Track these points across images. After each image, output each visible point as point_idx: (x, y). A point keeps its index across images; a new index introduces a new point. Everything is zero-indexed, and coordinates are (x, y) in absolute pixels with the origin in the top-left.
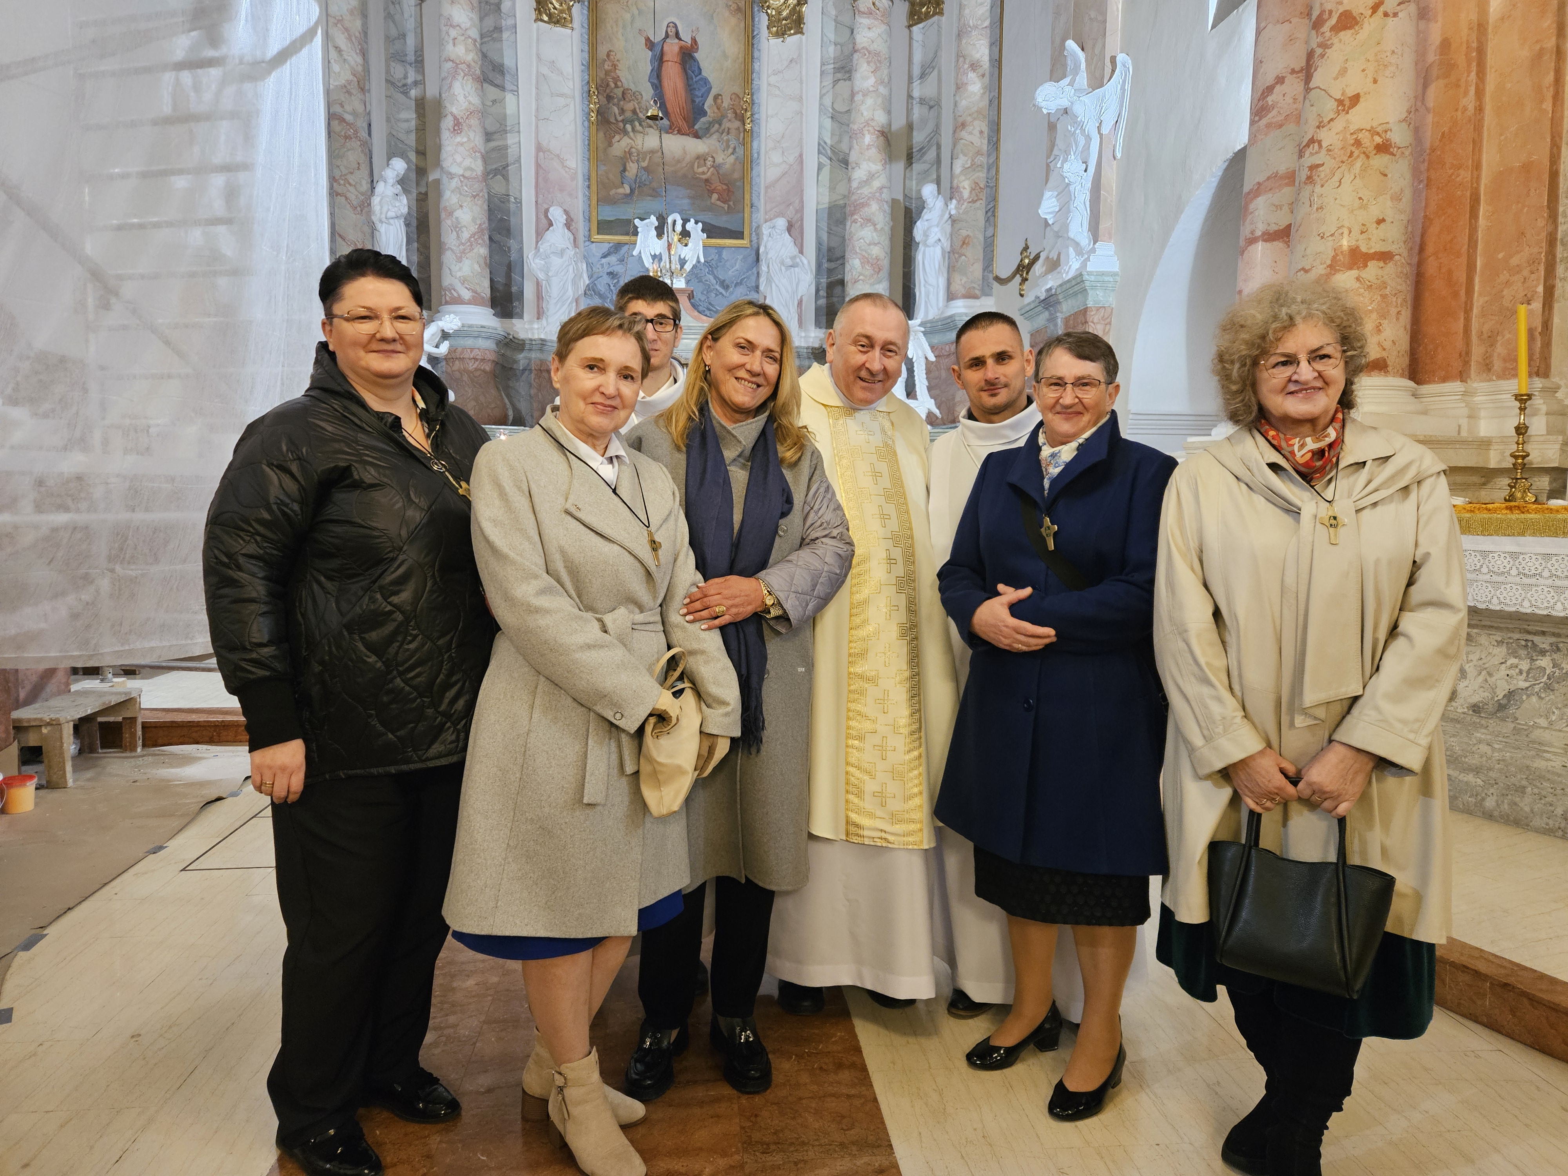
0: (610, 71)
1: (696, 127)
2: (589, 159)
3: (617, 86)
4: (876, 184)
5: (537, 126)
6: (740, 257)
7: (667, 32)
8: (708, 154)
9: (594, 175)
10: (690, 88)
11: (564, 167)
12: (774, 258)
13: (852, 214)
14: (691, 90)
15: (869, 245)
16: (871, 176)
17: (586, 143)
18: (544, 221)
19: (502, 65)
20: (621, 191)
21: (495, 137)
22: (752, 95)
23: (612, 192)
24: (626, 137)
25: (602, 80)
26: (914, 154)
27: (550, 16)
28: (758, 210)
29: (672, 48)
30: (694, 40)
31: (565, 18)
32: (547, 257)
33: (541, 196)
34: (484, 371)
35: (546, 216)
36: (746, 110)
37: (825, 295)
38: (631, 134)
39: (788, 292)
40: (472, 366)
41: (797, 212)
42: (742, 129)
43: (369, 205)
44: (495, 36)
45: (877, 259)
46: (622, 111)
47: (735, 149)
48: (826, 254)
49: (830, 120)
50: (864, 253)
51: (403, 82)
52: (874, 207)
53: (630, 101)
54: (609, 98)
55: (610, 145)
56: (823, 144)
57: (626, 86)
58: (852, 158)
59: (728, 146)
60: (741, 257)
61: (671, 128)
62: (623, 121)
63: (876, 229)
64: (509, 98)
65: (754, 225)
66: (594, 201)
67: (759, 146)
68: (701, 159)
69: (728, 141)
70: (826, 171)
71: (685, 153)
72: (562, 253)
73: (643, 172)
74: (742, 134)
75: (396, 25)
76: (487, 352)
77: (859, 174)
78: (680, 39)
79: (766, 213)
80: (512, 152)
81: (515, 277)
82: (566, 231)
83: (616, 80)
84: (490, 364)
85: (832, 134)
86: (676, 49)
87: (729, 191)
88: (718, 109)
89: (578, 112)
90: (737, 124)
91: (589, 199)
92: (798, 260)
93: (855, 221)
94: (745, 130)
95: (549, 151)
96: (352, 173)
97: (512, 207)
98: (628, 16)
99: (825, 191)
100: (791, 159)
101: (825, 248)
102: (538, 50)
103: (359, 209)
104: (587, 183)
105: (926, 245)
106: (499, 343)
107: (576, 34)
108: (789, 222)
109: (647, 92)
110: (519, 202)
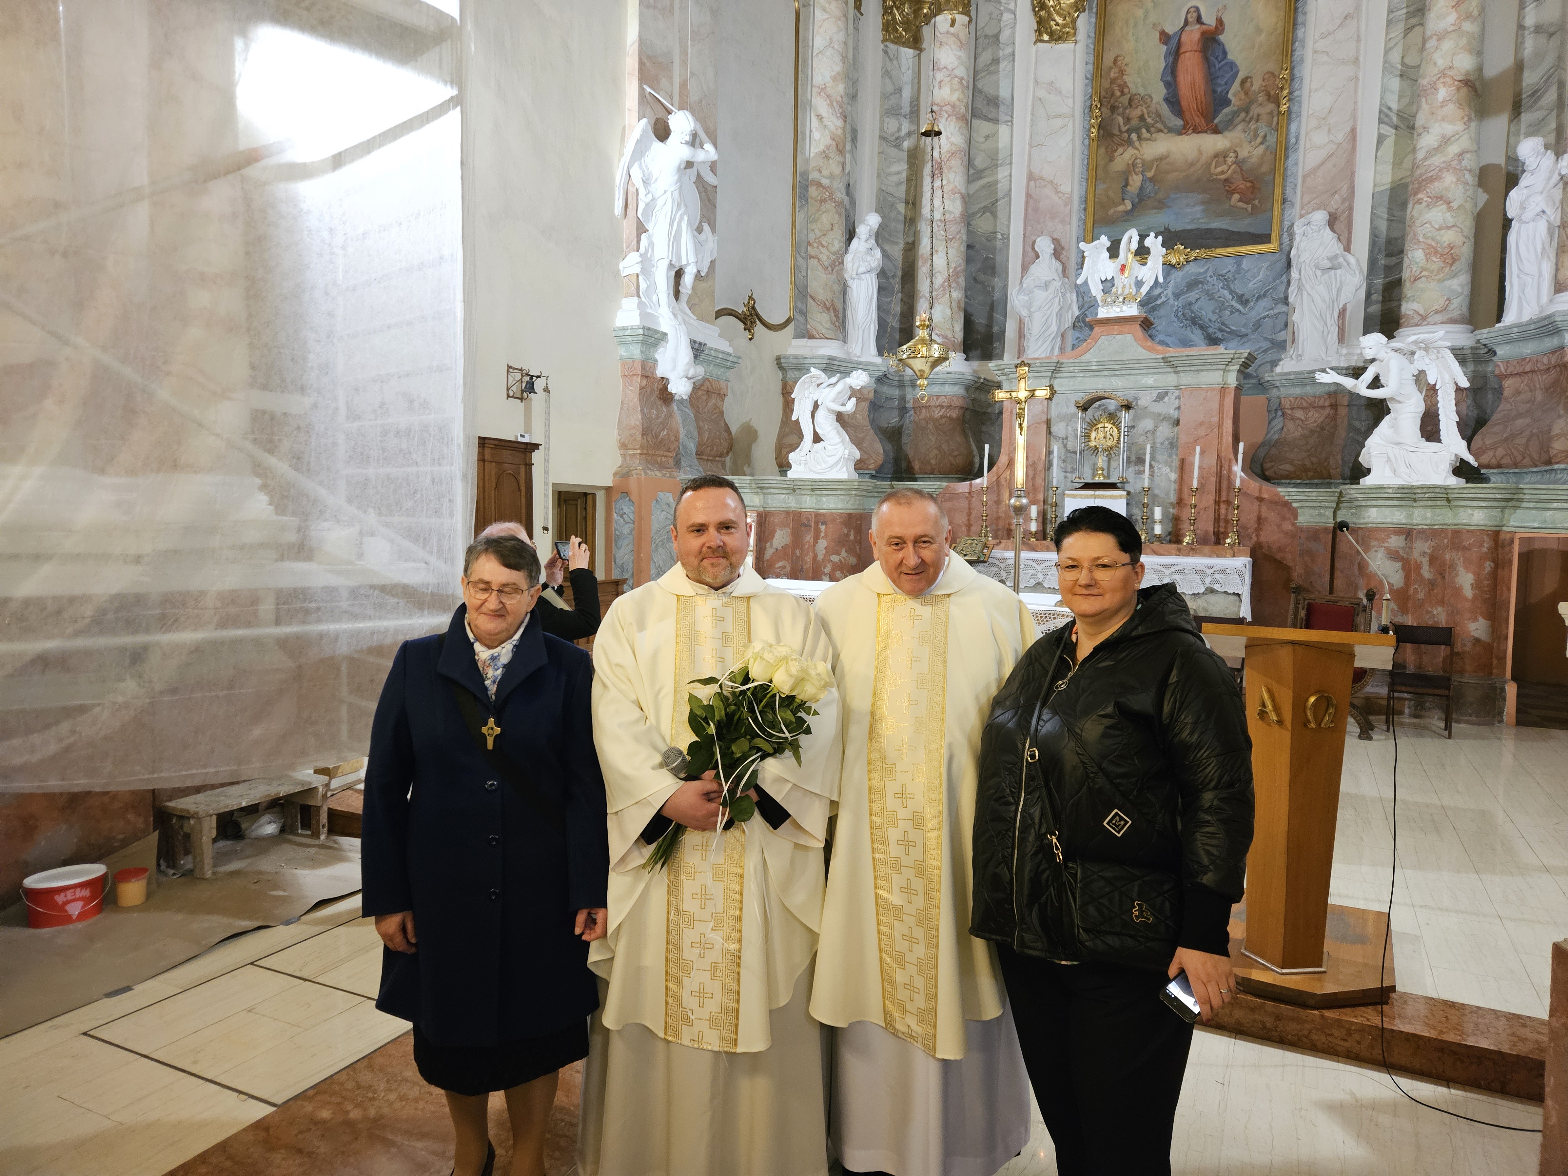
0: (1116, 79)
1: (1215, 121)
2: (1087, 179)
3: (1123, 93)
4: (1453, 149)
5: (1030, 154)
6: (1266, 265)
7: (1186, 19)
8: (1229, 150)
9: (1091, 196)
10: (1211, 77)
11: (1057, 192)
12: (1307, 261)
13: (1416, 194)
14: (1212, 80)
15: (1439, 229)
16: (1446, 141)
17: (1086, 162)
18: (1031, 254)
19: (997, 98)
20: (1121, 208)
21: (986, 173)
22: (1292, 69)
23: (1111, 211)
24: (1130, 148)
25: (1106, 91)
26: (1523, 102)
27: (1051, 34)
28: (1293, 205)
29: (1193, 35)
30: (1220, 22)
31: (1068, 33)
32: (1031, 292)
33: (1030, 228)
34: (950, 418)
35: (1033, 249)
36: (1282, 89)
37: (1380, 298)
38: (1137, 144)
39: (1324, 301)
40: (937, 413)
41: (1344, 200)
42: (1275, 113)
43: (842, 263)
44: (991, 69)
45: (1451, 247)
46: (1128, 120)
47: (1265, 137)
48: (1383, 248)
49: (1398, 79)
50: (1430, 242)
51: (896, 135)
52: (1449, 179)
53: (1137, 108)
54: (1113, 109)
55: (1112, 159)
56: (1386, 110)
57: (1133, 91)
58: (1420, 120)
59: (1256, 136)
60: (1268, 264)
61: (1184, 128)
62: (1127, 131)
63: (1450, 209)
64: (1003, 130)
65: (1287, 224)
66: (1090, 225)
67: (1299, 127)
68: (1220, 156)
69: (1256, 130)
70: (1389, 144)
71: (1200, 153)
72: (1046, 285)
73: (1148, 183)
74: (1275, 119)
75: (892, 81)
76: (954, 398)
77: (1427, 141)
78: (1202, 24)
79: (1302, 208)
80: (1002, 187)
81: (997, 316)
82: (1054, 260)
83: (1123, 87)
84: (957, 411)
85: (1400, 97)
86: (1196, 36)
87: (1254, 187)
88: (1246, 93)
89: (1077, 131)
90: (1271, 106)
91: (1085, 223)
92: (1341, 260)
93: (1419, 202)
94: (1279, 113)
95: (1041, 178)
96: (825, 235)
97: (999, 244)
98: (1140, 13)
99: (1388, 168)
100: (1340, 136)
101: (1382, 241)
102: (1035, 73)
103: (830, 269)
104: (1083, 206)
105: (1521, 222)
106: (968, 388)
107: (1081, 47)
108: (1330, 215)
109: (1158, 92)
110: (1006, 238)
